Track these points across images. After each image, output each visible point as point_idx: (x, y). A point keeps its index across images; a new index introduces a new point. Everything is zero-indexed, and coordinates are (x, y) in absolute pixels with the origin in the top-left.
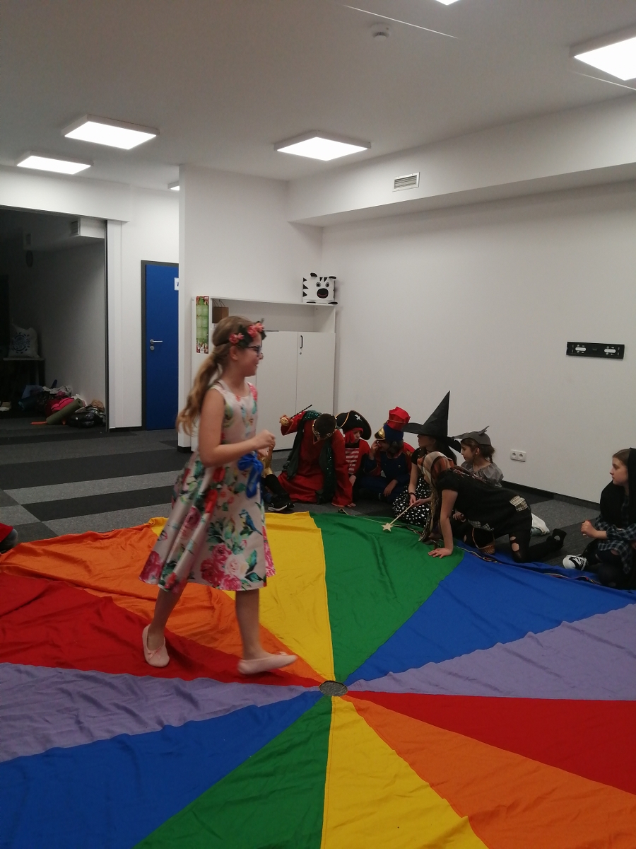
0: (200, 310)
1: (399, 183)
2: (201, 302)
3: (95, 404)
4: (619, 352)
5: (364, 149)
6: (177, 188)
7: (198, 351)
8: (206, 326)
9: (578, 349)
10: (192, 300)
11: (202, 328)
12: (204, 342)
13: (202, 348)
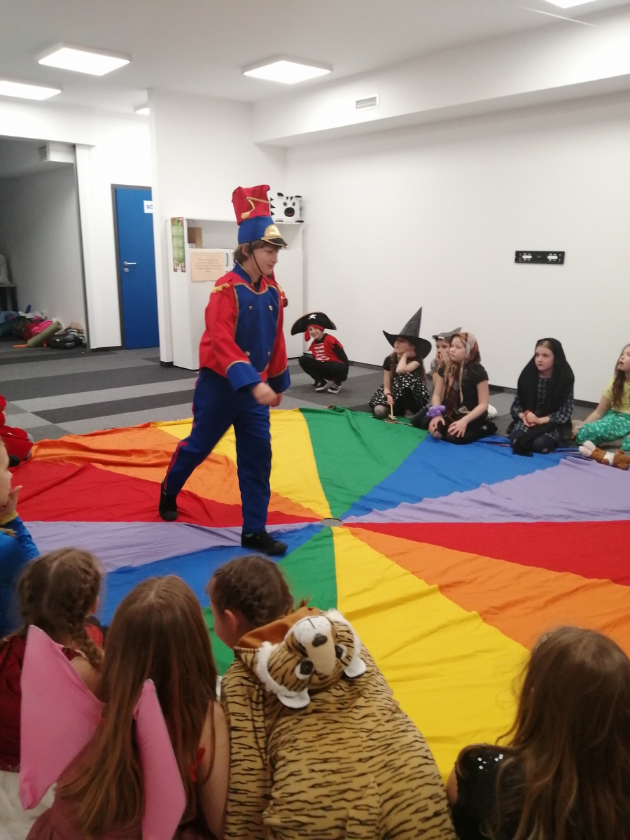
0: (175, 231)
1: (360, 104)
2: (176, 223)
3: (74, 326)
4: (560, 258)
5: (328, 72)
6: (146, 111)
7: (175, 270)
8: (182, 246)
9: (525, 257)
10: (166, 221)
11: (178, 248)
12: (180, 262)
13: (179, 267)
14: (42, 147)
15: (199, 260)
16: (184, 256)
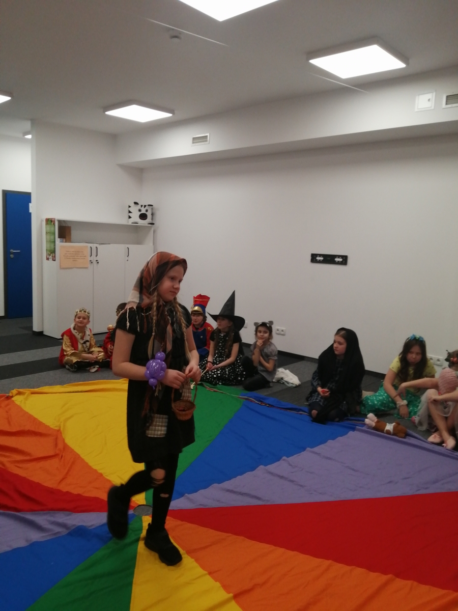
0: (48, 229)
1: (195, 140)
2: (49, 222)
4: (344, 260)
5: (170, 115)
6: (29, 137)
7: (48, 259)
8: (53, 240)
9: (318, 258)
10: (42, 221)
11: (50, 242)
12: (52, 253)
13: (51, 257)
15: (67, 251)
16: (55, 248)
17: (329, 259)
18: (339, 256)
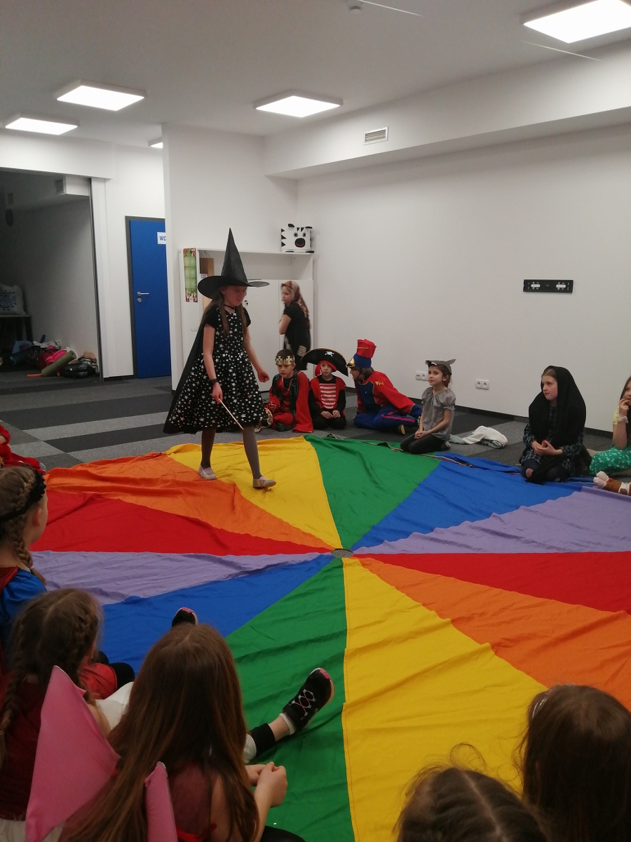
0: (187, 262)
1: (369, 137)
2: (188, 254)
3: (87, 355)
4: (569, 286)
5: (338, 106)
6: (160, 146)
7: (188, 300)
8: (194, 276)
9: (533, 286)
10: (179, 252)
11: (190, 278)
12: (192, 292)
13: (191, 297)
14: (58, 180)
17: (548, 286)
18: (561, 282)
